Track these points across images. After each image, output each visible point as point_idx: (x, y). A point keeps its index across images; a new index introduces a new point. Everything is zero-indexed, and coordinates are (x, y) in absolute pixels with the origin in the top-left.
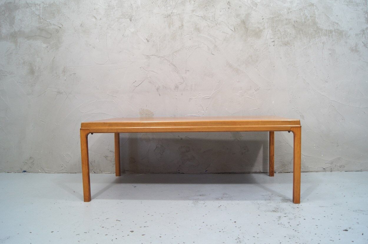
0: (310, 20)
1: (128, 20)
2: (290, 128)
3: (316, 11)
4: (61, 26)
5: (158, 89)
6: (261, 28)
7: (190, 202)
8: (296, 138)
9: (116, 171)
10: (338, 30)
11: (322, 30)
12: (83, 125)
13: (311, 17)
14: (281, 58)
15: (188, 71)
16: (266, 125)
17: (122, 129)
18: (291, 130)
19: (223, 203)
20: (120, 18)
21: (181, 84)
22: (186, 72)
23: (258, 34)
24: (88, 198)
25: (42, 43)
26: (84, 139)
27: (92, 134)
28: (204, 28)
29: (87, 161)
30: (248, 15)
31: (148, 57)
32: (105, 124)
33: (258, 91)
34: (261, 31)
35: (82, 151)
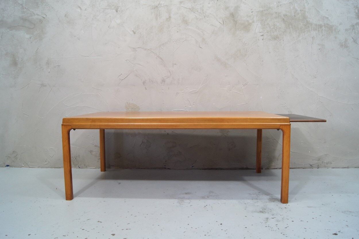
0: (300, 14)
1: (114, 11)
2: (279, 125)
3: (306, 5)
4: (45, 16)
5: (144, 83)
6: (250, 21)
7: (176, 201)
8: (285, 137)
9: (101, 166)
10: (327, 24)
11: (312, 24)
12: (64, 120)
13: (301, 10)
14: (270, 53)
15: (175, 64)
16: (255, 123)
17: (105, 125)
18: (281, 128)
19: (209, 202)
20: (105, 9)
21: (167, 78)
22: (173, 65)
23: (247, 27)
24: (70, 196)
25: (25, 34)
26: (66, 135)
27: (74, 130)
28: (192, 20)
29: (69, 158)
30: (237, 8)
31: (134, 49)
32: (87, 120)
33: (246, 85)
34: (250, 24)
35: (63, 147)
